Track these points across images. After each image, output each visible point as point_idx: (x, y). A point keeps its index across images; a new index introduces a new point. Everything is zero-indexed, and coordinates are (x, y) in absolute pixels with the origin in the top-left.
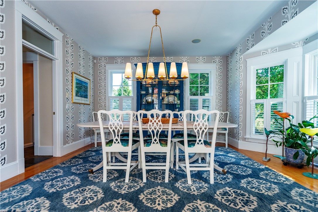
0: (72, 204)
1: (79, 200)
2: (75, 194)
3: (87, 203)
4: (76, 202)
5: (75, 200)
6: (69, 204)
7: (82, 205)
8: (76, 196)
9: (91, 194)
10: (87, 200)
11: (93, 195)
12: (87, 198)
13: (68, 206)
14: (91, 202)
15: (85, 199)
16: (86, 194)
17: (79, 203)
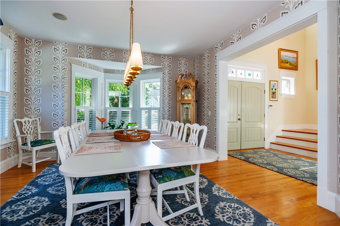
0: (247, 212)
1: (241, 212)
2: (239, 220)
3: (236, 205)
4: (243, 212)
5: (243, 214)
6: (249, 214)
7: (241, 207)
8: (240, 217)
9: (227, 210)
10: (234, 207)
11: (226, 208)
12: (233, 208)
13: (251, 213)
14: (233, 205)
15: (235, 209)
16: (232, 213)
17: (242, 209)
